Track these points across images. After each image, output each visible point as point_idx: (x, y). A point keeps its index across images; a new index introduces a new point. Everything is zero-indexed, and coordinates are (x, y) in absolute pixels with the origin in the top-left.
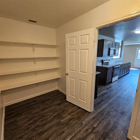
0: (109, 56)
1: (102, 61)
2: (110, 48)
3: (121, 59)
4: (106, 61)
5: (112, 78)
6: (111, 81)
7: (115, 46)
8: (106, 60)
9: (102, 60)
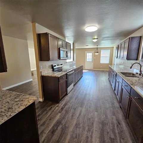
0: (60, 59)
1: (52, 67)
2: (59, 49)
3: (74, 62)
4: (57, 67)
5: (67, 88)
6: (66, 93)
7: (66, 47)
8: (58, 65)
9: (52, 65)
